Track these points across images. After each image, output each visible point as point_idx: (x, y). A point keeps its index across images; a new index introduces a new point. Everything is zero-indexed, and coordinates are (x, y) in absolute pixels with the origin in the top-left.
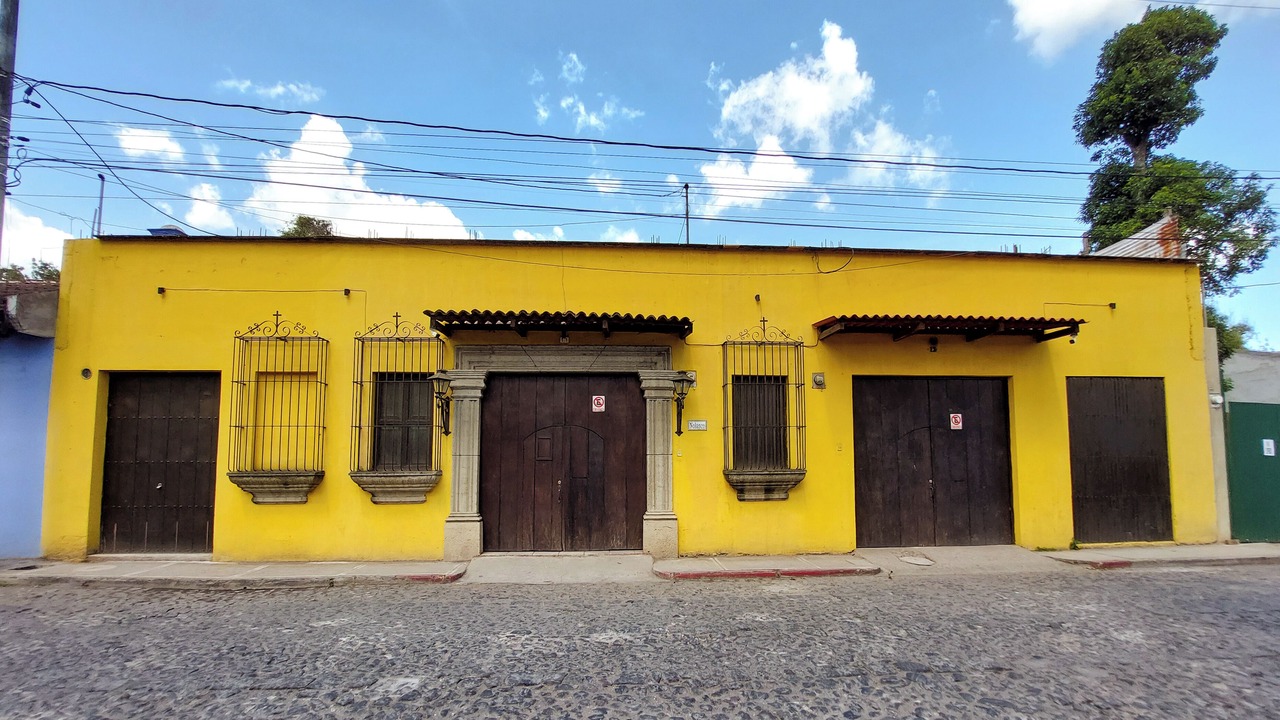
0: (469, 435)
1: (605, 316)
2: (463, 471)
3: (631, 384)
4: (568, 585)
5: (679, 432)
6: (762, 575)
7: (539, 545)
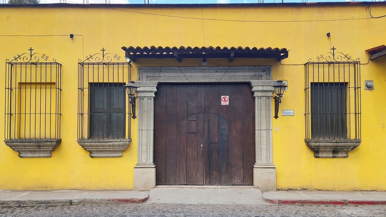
0: (147, 118)
1: (233, 48)
2: (144, 139)
3: (245, 88)
4: (213, 205)
5: (276, 117)
6: (336, 203)
7: (190, 181)
